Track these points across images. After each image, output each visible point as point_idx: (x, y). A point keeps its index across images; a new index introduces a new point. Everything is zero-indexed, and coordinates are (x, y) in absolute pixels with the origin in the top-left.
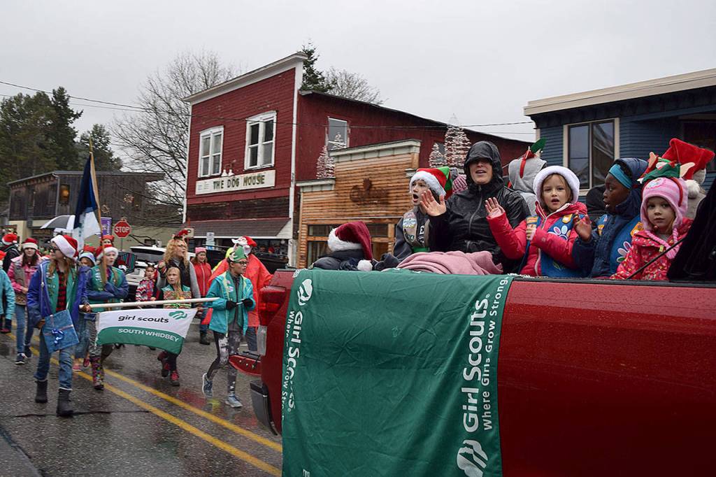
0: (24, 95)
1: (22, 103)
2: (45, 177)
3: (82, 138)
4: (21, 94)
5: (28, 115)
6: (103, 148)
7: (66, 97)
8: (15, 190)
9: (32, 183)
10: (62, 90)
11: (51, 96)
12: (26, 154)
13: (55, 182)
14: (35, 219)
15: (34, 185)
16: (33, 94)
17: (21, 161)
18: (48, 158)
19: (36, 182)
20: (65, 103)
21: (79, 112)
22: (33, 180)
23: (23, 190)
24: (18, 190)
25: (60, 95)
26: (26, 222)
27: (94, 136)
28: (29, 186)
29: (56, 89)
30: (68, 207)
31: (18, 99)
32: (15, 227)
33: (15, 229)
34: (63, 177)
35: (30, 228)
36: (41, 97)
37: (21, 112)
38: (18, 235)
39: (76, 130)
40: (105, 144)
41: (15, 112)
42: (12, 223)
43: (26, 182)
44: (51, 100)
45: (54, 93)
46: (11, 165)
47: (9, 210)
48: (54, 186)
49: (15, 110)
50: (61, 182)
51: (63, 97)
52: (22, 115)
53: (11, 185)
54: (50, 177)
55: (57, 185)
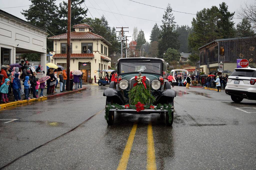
0: (207, 9)
1: (206, 13)
2: (213, 43)
3: (237, 26)
4: (205, 9)
5: (209, 18)
6: (248, 30)
7: (226, 7)
8: (201, 52)
9: (208, 47)
10: (224, 4)
11: (219, 8)
12: (209, 35)
13: (217, 45)
14: (210, 64)
15: (209, 48)
16: (210, 8)
17: (207, 39)
18: (220, 36)
19: (209, 46)
20: (226, 10)
21: (233, 13)
22: (208, 46)
23: (205, 51)
24: (203, 51)
25: (223, 6)
26: (207, 65)
27: (243, 24)
28: (207, 49)
29: (221, 4)
30: (224, 57)
31: (204, 11)
32: (202, 68)
33: (203, 69)
34: (221, 42)
35: (208, 68)
36: (214, 8)
37: (206, 17)
38: (204, 72)
39: (234, 23)
40: (249, 28)
41: (203, 17)
42: (201, 66)
43: (205, 47)
44: (219, 9)
45: (220, 5)
46: (203, 41)
47: (200, 61)
48: (217, 47)
49: (203, 16)
50: (220, 45)
51: (225, 7)
52: (206, 18)
53: (200, 49)
54: (215, 43)
55: (218, 46)
